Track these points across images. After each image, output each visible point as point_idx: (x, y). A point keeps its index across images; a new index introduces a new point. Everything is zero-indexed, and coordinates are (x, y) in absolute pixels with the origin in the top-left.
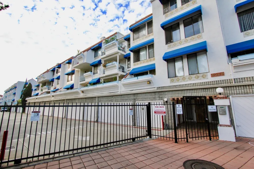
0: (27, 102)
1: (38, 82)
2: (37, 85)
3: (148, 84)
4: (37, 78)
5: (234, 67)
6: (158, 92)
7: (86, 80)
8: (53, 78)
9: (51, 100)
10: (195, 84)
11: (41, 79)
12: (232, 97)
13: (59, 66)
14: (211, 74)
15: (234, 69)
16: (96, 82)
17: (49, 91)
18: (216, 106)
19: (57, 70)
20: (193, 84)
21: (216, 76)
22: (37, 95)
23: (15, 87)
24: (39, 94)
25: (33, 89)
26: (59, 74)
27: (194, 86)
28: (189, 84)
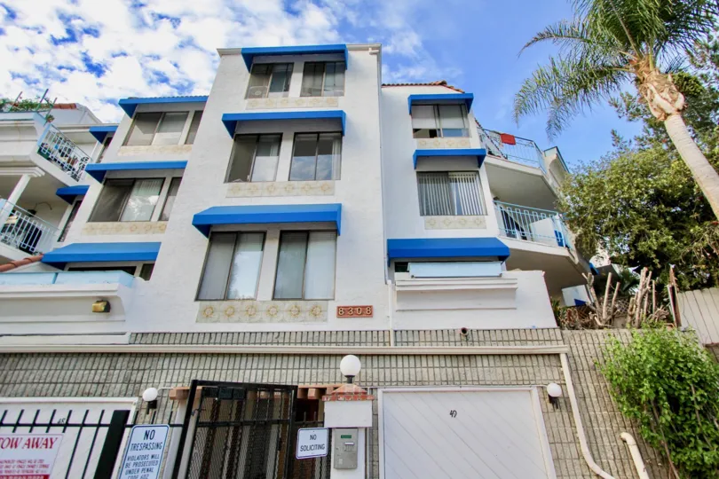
3: (96, 311)
5: (399, 292)
6: (131, 354)
10: (282, 335)
12: (384, 392)
14: (339, 307)
15: (398, 300)
18: (330, 430)
20: (276, 335)
21: (351, 316)
27: (278, 343)
28: (262, 333)
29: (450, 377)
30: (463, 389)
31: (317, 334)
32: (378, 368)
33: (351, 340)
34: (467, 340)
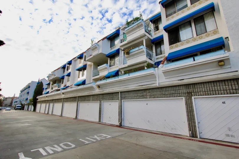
0: (38, 101)
1: (49, 80)
2: (47, 83)
3: (221, 65)
4: (48, 77)
7: (100, 74)
8: (63, 75)
9: (61, 98)
11: (51, 76)
13: (70, 63)
16: (114, 75)
17: (59, 88)
19: (68, 67)
22: (48, 93)
23: (28, 87)
24: (49, 92)
25: (45, 88)
26: (69, 71)
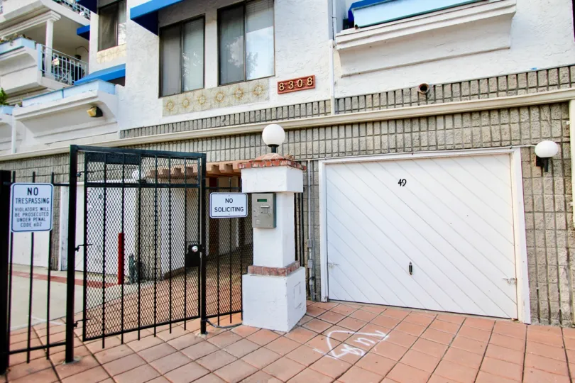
3: (92, 116)
10: (227, 118)
12: (326, 164)
14: (279, 83)
15: (343, 63)
20: (223, 118)
21: (292, 90)
27: (225, 125)
28: (211, 118)
29: (400, 144)
30: (415, 156)
31: (258, 113)
32: (319, 140)
33: (291, 115)
34: (427, 98)
